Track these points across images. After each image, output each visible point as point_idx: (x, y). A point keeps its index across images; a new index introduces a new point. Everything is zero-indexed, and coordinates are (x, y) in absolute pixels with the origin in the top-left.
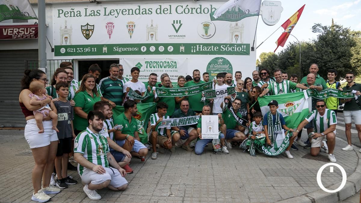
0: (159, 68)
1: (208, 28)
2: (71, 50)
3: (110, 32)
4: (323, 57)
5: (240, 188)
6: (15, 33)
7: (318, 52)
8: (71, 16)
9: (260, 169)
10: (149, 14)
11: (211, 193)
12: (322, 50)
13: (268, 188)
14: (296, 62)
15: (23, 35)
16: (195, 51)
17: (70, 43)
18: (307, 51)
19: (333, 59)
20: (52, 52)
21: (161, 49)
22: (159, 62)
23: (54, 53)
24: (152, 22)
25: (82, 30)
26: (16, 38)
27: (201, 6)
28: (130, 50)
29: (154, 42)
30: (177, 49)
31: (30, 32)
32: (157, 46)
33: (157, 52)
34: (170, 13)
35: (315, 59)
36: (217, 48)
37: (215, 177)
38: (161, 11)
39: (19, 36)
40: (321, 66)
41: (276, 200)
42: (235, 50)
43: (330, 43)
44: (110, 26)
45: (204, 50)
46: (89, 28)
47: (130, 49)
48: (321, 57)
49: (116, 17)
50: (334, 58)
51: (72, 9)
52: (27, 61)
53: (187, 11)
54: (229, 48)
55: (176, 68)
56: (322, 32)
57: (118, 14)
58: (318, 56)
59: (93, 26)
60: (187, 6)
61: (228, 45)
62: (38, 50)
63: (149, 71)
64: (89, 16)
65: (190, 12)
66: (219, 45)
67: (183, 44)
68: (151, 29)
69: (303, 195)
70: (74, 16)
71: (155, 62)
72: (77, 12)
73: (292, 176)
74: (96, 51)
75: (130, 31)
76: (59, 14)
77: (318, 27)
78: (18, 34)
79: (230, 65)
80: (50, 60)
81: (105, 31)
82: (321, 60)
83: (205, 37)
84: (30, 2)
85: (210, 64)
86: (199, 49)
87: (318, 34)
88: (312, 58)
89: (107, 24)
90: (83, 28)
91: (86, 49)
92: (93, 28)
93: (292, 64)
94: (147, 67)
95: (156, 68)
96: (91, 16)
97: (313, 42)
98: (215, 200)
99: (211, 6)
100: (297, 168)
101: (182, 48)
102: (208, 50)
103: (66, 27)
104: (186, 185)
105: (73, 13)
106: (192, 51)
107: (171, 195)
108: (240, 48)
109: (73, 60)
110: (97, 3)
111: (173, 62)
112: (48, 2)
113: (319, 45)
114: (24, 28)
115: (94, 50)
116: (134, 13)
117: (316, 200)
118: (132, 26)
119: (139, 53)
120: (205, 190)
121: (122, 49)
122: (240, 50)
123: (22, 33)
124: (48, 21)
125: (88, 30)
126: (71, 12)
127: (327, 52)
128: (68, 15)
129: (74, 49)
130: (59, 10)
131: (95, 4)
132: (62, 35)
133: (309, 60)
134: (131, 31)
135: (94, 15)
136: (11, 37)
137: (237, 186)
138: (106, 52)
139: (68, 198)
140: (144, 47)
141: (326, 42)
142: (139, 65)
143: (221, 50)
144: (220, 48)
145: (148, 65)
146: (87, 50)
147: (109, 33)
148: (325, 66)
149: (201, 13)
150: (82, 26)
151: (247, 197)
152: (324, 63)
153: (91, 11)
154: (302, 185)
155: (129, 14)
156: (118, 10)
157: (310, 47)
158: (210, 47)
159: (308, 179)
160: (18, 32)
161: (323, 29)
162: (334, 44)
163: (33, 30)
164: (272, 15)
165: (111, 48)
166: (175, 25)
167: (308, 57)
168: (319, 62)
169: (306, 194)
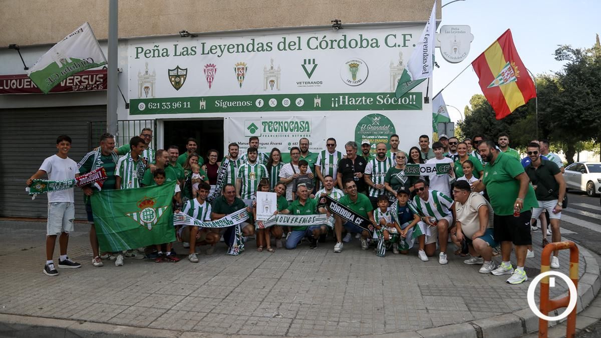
0: (282, 131)
1: (357, 70)
2: (153, 106)
3: (210, 78)
4: (576, 102)
5: (378, 310)
6: (76, 83)
7: (566, 93)
8: (154, 56)
9: (419, 286)
10: (267, 50)
11: (333, 315)
12: (573, 90)
13: (420, 311)
14: (530, 110)
15: (87, 85)
16: (337, 106)
17: (152, 95)
18: (546, 91)
19: (593, 105)
20: (126, 108)
21: (286, 102)
22: (282, 122)
23: (129, 110)
24: (272, 63)
25: (169, 76)
26: (78, 90)
27: (345, 36)
28: (239, 105)
29: (275, 92)
30: (309, 103)
31: (97, 81)
32: (279, 98)
33: (280, 108)
34: (299, 49)
35: (561, 106)
36: (370, 99)
37: (347, 294)
38: (285, 46)
39: (81, 87)
40: (571, 118)
41: (423, 327)
42: (400, 103)
43: (586, 77)
44: (210, 69)
45: (350, 103)
46: (180, 72)
47: (239, 103)
48: (571, 103)
49: (218, 56)
50: (595, 103)
51: (156, 46)
52: (91, 122)
53: (324, 44)
54: (390, 99)
55: (308, 131)
56: (572, 59)
57: (222, 52)
58: (566, 100)
59: (185, 71)
60: (325, 37)
61: (388, 95)
62: (106, 105)
63: (267, 136)
64: (180, 55)
65: (330, 46)
66: (374, 95)
67: (318, 94)
68: (270, 73)
69: (467, 322)
70: (159, 56)
71: (277, 122)
72: (163, 50)
73: (462, 297)
74: (189, 107)
75: (239, 77)
76: (137, 53)
77: (565, 51)
78: (80, 84)
79: (392, 125)
80: (123, 121)
81: (204, 77)
82: (571, 107)
83: (352, 84)
84: (98, 39)
85: (360, 124)
86: (344, 102)
87: (565, 62)
88: (556, 104)
89: (207, 67)
90: (172, 73)
91: (174, 104)
92: (185, 74)
93: (524, 113)
94: (264, 131)
95: (279, 131)
96: (184, 55)
97: (557, 75)
98: (336, 324)
99: (361, 36)
100: (477, 286)
101: (317, 101)
102: (357, 103)
103: (147, 72)
104: (301, 304)
105: (156, 52)
106: (333, 106)
107: (277, 316)
108: (407, 99)
109: (156, 121)
110: (192, 37)
111: (303, 122)
112: (122, 38)
113: (567, 81)
114: (89, 75)
115: (187, 105)
116: (245, 50)
117: (485, 330)
118: (243, 69)
119: (254, 109)
120: (327, 311)
121: (227, 103)
122: (407, 102)
123: (85, 82)
124: (121, 64)
125: (178, 76)
126: (154, 51)
127: (582, 93)
128: (150, 54)
129: (158, 104)
130: (137, 48)
131: (189, 37)
132: (141, 84)
133: (549, 107)
134: (241, 77)
135: (187, 54)
136: (70, 88)
137: (375, 308)
138: (205, 108)
139: (140, 315)
140: (260, 99)
141: (580, 76)
142: (253, 127)
143: (377, 103)
144: (375, 100)
145: (267, 127)
146: (177, 105)
147: (209, 80)
148: (578, 116)
149: (345, 47)
150: (169, 70)
151: (383, 322)
152: (577, 112)
153: (183, 49)
154: (472, 309)
155: (238, 51)
156: (223, 45)
157: (551, 86)
158: (360, 99)
159: (485, 301)
160: (81, 82)
161: (575, 54)
162: (594, 78)
163: (100, 78)
164: (456, 47)
165: (212, 103)
166: (307, 66)
167: (549, 102)
168: (568, 110)
169: (472, 321)
